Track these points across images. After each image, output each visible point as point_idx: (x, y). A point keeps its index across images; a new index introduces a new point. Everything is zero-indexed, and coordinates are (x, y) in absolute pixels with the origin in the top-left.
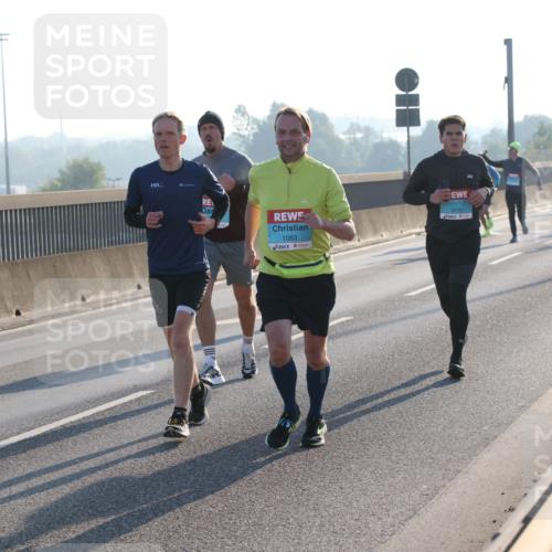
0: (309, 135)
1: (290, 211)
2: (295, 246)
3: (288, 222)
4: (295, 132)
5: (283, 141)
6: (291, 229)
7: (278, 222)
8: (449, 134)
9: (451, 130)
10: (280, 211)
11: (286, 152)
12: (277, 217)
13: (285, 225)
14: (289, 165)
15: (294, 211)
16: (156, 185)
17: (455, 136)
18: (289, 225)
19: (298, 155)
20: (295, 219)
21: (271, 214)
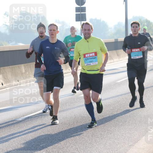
0: (92, 30)
1: (90, 53)
2: (93, 64)
3: (90, 57)
4: (89, 30)
5: (85, 33)
6: (91, 59)
7: (87, 57)
8: (134, 27)
10: (87, 54)
11: (86, 36)
12: (86, 56)
13: (89, 58)
14: (87, 40)
15: (92, 53)
16: (48, 47)
17: (135, 28)
18: (91, 57)
19: (89, 37)
20: (92, 55)
21: (84, 55)
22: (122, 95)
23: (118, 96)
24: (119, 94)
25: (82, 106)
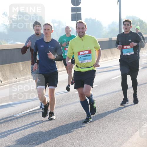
0: (86, 29)
1: (85, 51)
2: (87, 61)
3: (84, 54)
4: (83, 28)
5: (79, 31)
7: (81, 55)
9: (125, 24)
10: (82, 52)
11: (80, 34)
12: (81, 53)
13: (84, 55)
14: (82, 38)
15: (86, 51)
16: (42, 46)
18: (85, 55)
19: (84, 35)
20: (86, 53)
21: (79, 53)
22: (116, 92)
23: (112, 93)
24: (113, 91)
25: (77, 102)
